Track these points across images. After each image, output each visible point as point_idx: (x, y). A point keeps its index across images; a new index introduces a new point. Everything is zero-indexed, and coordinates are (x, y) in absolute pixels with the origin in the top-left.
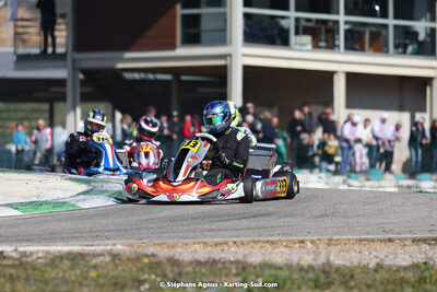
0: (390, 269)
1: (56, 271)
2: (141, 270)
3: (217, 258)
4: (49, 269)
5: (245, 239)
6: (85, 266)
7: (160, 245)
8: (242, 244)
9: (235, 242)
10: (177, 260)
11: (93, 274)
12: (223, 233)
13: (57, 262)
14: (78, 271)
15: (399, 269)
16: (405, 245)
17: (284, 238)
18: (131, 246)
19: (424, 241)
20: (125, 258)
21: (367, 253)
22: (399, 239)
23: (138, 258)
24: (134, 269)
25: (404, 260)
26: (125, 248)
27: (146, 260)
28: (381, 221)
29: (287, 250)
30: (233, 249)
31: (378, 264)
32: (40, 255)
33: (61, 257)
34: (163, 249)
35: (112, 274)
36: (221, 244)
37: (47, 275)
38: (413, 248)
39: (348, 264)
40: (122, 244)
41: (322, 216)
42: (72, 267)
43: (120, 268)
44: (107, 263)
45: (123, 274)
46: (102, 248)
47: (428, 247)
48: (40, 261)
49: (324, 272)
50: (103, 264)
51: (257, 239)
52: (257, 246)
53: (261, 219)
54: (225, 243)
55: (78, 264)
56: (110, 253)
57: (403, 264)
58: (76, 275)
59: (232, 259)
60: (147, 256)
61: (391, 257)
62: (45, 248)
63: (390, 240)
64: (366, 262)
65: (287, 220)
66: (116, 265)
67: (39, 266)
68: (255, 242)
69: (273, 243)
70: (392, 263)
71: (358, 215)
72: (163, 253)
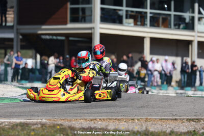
0: (177, 134)
1: (14, 132)
2: (56, 132)
3: (92, 126)
4: (11, 131)
5: (105, 118)
6: (28, 129)
7: (63, 120)
8: (104, 120)
9: (100, 119)
10: (73, 127)
11: (32, 133)
12: (94, 114)
13: (15, 127)
14: (25, 132)
15: (181, 133)
16: (183, 122)
17: (124, 118)
18: (50, 120)
19: (192, 120)
20: (47, 126)
21: (165, 125)
22: (180, 119)
23: (54, 126)
24: (52, 131)
25: (183, 129)
26: (47, 121)
27: (58, 127)
28: (171, 110)
29: (126, 123)
30: (99, 122)
31: (171, 131)
32: (6, 124)
33: (17, 125)
34: (65, 122)
35: (41, 133)
36: (93, 120)
37: (10, 134)
38: (187, 123)
39: (156, 131)
40: (45, 119)
41: (141, 107)
42: (22, 130)
43: (45, 131)
44: (39, 128)
45: (47, 134)
46: (35, 121)
47: (194, 123)
48: (6, 126)
49: (145, 134)
50: (37, 129)
51: (110, 118)
52: (111, 121)
53: (112, 108)
54: (95, 119)
55: (25, 128)
56: (40, 123)
57: (183, 131)
58: (24, 134)
59: (99, 127)
60: (58, 125)
61: (177, 128)
62: (8, 120)
63: (176, 119)
64: (165, 130)
65: (125, 109)
66: (44, 129)
67: (6, 129)
68: (110, 119)
69: (119, 120)
70: (178, 130)
71: (159, 107)
72: (66, 124)
